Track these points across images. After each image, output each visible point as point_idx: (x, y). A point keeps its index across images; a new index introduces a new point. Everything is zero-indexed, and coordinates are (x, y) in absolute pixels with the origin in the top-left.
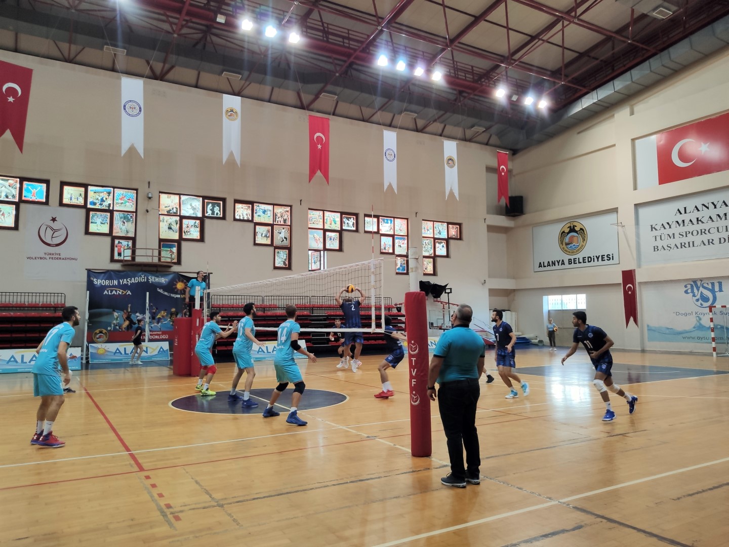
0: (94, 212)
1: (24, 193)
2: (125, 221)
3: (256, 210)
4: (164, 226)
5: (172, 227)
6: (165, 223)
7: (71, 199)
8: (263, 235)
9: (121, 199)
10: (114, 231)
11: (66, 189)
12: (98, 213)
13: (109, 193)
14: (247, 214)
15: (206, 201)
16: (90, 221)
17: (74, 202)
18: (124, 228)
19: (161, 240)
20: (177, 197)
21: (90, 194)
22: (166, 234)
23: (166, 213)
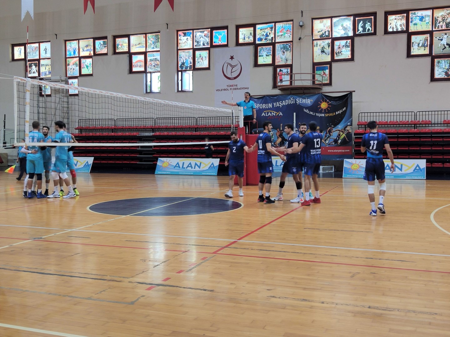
0: (261, 47)
1: (214, 40)
2: (284, 51)
3: (412, 19)
4: (317, 50)
5: (325, 50)
6: (319, 47)
7: (244, 39)
8: (420, 45)
9: (281, 32)
10: (276, 61)
11: (241, 30)
12: (264, 47)
13: (272, 28)
14: (401, 25)
15: (357, 19)
16: (259, 55)
17: (247, 40)
18: (284, 57)
19: (314, 64)
20: (329, 20)
21: (258, 31)
22: (319, 57)
23: (319, 38)
